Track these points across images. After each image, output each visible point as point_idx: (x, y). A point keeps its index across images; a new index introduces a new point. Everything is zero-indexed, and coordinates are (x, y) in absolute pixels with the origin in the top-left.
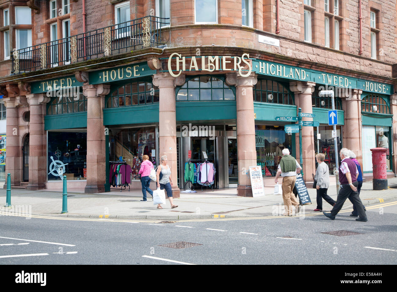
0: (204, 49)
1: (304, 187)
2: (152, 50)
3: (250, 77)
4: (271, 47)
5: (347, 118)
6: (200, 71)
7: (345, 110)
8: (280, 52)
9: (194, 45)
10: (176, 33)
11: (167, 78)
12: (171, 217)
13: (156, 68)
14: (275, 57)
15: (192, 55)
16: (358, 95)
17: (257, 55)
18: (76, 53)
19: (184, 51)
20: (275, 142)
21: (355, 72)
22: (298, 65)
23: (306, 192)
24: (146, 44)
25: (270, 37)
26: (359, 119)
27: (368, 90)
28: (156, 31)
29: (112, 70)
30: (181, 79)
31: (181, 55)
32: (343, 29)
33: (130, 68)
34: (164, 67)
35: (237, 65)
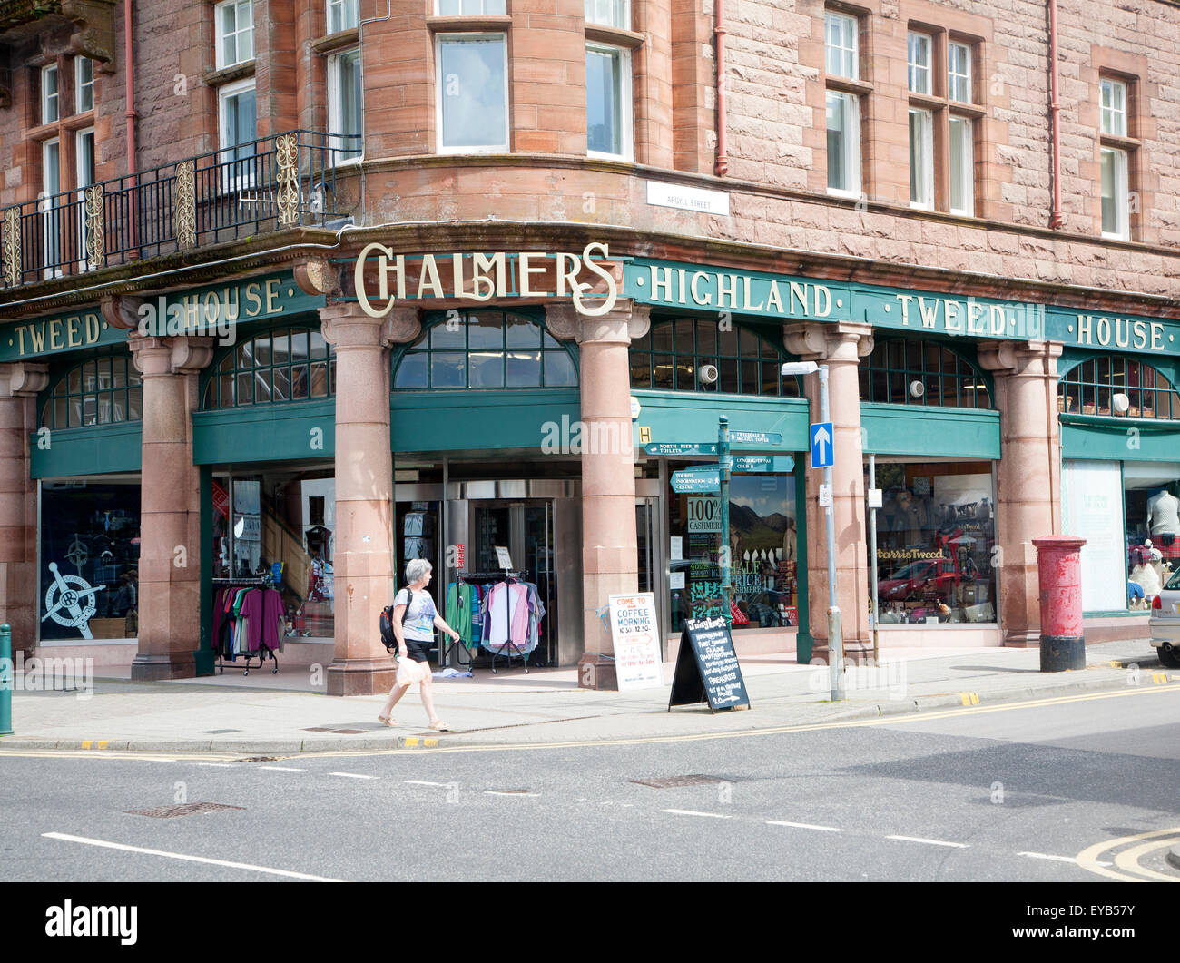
0: (460, 231)
1: (729, 657)
2: (303, 235)
3: (614, 315)
4: (697, 218)
5: (1009, 438)
6: (449, 297)
7: (1005, 410)
8: (730, 231)
9: (431, 218)
10: (381, 182)
11: (356, 320)
12: (283, 744)
13: (320, 289)
14: (706, 250)
15: (427, 249)
16: (1045, 359)
17: (637, 245)
18: (101, 238)
19: (401, 238)
20: (779, 515)
21: (1028, 287)
22: (798, 269)
23: (734, 674)
24: (287, 217)
25: (692, 186)
26: (1049, 438)
27: (1090, 343)
28: (329, 173)
29: (209, 291)
30: (403, 320)
31: (391, 249)
32: (984, 145)
33: (257, 287)
34: (346, 287)
35: (566, 279)
